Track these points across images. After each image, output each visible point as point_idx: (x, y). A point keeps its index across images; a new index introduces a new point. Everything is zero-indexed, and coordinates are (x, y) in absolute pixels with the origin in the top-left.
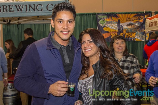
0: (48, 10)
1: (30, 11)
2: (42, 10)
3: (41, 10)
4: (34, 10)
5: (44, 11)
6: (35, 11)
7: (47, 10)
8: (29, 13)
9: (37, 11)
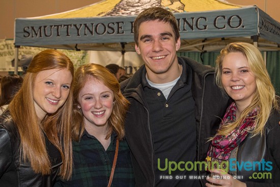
0: (217, 27)
1: (184, 30)
2: (205, 28)
3: (203, 27)
4: (192, 28)
5: (209, 30)
6: (193, 30)
7: (214, 27)
8: (183, 33)
9: (197, 30)
